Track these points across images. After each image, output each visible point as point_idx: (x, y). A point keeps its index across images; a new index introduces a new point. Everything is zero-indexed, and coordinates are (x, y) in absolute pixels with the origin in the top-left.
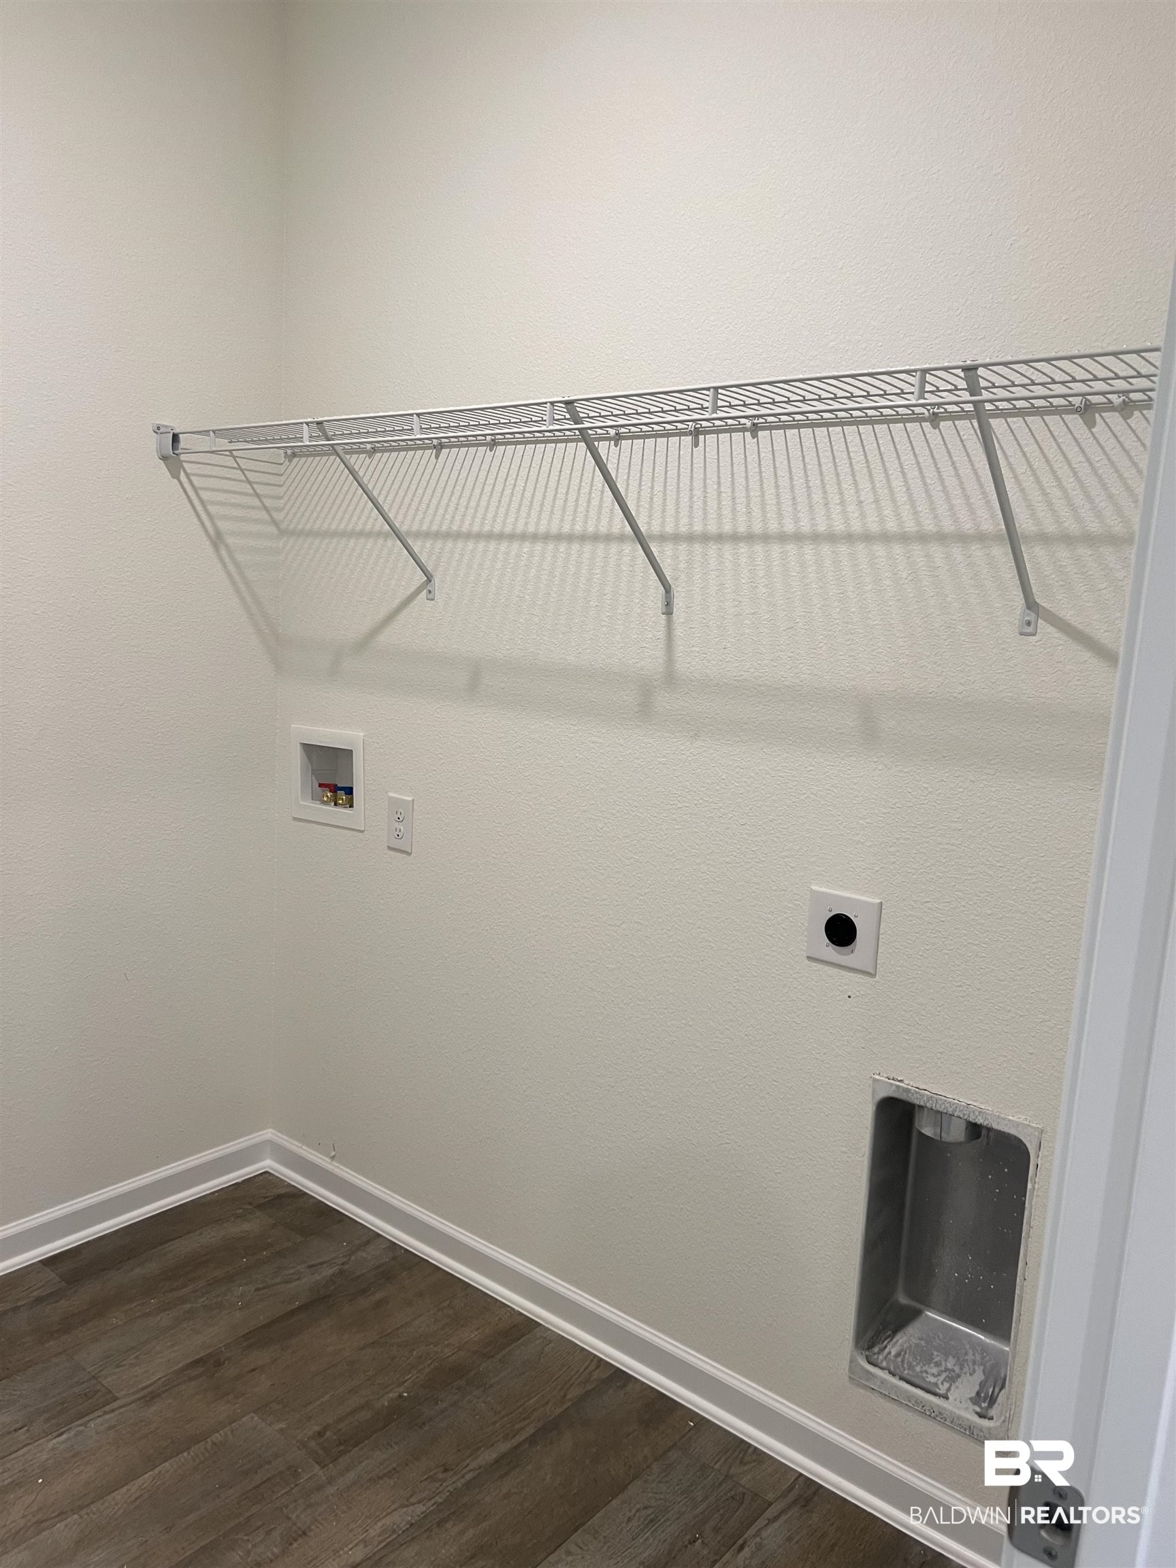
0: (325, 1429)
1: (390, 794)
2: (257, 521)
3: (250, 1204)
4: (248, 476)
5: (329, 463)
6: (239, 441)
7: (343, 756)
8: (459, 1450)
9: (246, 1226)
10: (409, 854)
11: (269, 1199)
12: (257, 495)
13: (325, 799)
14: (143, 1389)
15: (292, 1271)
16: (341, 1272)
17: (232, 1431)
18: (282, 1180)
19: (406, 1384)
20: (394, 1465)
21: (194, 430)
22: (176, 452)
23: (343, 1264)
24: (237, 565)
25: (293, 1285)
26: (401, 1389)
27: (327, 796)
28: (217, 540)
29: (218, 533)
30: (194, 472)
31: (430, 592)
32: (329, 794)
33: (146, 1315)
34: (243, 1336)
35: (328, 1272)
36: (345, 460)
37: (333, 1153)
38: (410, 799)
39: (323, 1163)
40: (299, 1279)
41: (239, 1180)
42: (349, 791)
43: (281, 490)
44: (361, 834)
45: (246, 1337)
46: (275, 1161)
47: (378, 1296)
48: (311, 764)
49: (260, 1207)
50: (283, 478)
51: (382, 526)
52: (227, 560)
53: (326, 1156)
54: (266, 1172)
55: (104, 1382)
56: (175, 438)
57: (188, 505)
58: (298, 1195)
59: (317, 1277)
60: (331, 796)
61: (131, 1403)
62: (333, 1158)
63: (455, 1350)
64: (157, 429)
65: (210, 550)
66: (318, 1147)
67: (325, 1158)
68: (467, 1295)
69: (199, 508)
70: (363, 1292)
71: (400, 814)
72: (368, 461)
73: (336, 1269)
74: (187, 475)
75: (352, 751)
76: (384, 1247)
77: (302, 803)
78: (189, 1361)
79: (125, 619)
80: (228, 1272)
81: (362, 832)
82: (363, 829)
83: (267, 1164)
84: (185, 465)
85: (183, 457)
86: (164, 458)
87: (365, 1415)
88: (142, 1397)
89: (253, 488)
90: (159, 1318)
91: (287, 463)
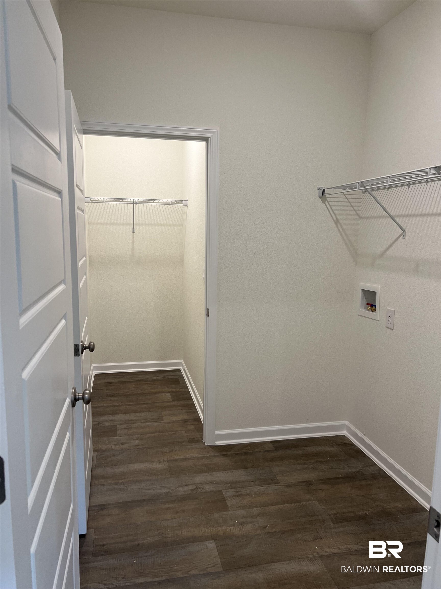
0: (338, 513)
1: (388, 308)
2: (352, 215)
3: (335, 443)
4: (349, 200)
5: (384, 192)
6: (345, 189)
7: (374, 294)
8: (381, 537)
9: (332, 449)
10: (392, 330)
11: (342, 443)
12: (352, 206)
13: (368, 309)
14: (288, 483)
15: (342, 466)
16: (359, 472)
17: (309, 503)
18: (348, 439)
19: (369, 511)
20: (356, 532)
21: (330, 187)
22: (324, 195)
23: (360, 469)
24: (343, 229)
25: (341, 470)
26: (367, 512)
27: (369, 308)
28: (337, 222)
29: (337, 219)
30: (330, 200)
31: (404, 236)
32: (369, 307)
33: (295, 464)
34: (321, 479)
35: (354, 470)
36: (371, 193)
37: (365, 433)
38: (394, 310)
39: (361, 436)
40: (344, 469)
41: (334, 435)
42: (375, 306)
43: (361, 204)
44: (378, 322)
45: (322, 480)
46: (347, 432)
47: (369, 482)
48: (365, 296)
49: (338, 445)
50: (361, 200)
51: (385, 213)
52: (340, 228)
53: (362, 433)
54: (344, 435)
55: (277, 478)
56: (324, 191)
57: (328, 211)
58: (352, 445)
59: (350, 470)
60: (370, 308)
61: (283, 486)
62: (364, 434)
63: (391, 508)
64: (319, 189)
65: (334, 225)
66: (360, 430)
67: (362, 434)
68: (402, 493)
69: (331, 212)
70: (365, 480)
71: (390, 315)
72: (387, 191)
73: (357, 470)
74: (328, 202)
75: (376, 292)
76: (377, 468)
77: (360, 309)
78: (302, 480)
79: (305, 248)
80: (322, 460)
81: (378, 321)
82: (378, 320)
83: (345, 433)
84: (327, 199)
85: (327, 196)
86: (320, 197)
87: (352, 515)
88: (287, 485)
89: (351, 204)
90: (297, 466)
91: (363, 194)
